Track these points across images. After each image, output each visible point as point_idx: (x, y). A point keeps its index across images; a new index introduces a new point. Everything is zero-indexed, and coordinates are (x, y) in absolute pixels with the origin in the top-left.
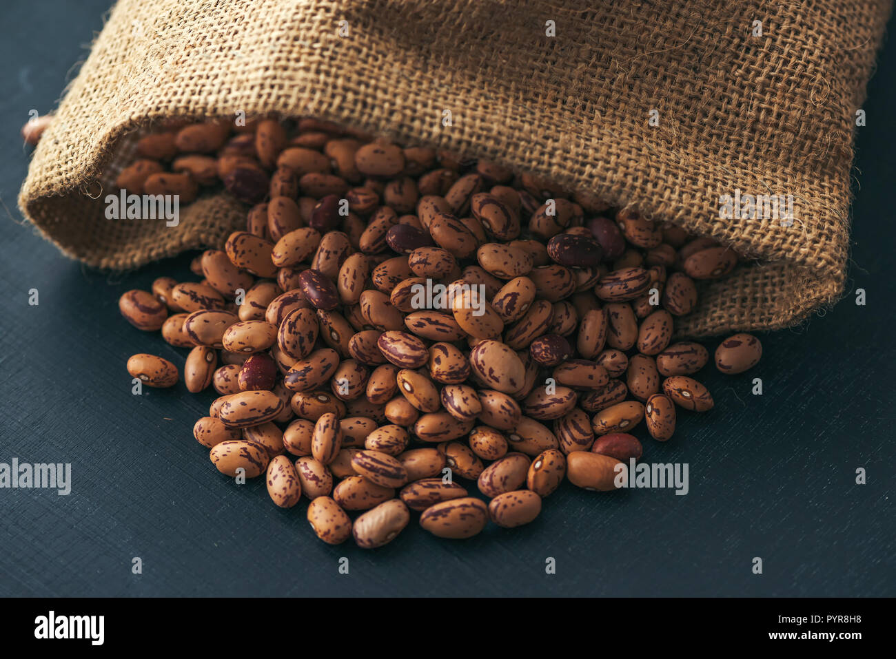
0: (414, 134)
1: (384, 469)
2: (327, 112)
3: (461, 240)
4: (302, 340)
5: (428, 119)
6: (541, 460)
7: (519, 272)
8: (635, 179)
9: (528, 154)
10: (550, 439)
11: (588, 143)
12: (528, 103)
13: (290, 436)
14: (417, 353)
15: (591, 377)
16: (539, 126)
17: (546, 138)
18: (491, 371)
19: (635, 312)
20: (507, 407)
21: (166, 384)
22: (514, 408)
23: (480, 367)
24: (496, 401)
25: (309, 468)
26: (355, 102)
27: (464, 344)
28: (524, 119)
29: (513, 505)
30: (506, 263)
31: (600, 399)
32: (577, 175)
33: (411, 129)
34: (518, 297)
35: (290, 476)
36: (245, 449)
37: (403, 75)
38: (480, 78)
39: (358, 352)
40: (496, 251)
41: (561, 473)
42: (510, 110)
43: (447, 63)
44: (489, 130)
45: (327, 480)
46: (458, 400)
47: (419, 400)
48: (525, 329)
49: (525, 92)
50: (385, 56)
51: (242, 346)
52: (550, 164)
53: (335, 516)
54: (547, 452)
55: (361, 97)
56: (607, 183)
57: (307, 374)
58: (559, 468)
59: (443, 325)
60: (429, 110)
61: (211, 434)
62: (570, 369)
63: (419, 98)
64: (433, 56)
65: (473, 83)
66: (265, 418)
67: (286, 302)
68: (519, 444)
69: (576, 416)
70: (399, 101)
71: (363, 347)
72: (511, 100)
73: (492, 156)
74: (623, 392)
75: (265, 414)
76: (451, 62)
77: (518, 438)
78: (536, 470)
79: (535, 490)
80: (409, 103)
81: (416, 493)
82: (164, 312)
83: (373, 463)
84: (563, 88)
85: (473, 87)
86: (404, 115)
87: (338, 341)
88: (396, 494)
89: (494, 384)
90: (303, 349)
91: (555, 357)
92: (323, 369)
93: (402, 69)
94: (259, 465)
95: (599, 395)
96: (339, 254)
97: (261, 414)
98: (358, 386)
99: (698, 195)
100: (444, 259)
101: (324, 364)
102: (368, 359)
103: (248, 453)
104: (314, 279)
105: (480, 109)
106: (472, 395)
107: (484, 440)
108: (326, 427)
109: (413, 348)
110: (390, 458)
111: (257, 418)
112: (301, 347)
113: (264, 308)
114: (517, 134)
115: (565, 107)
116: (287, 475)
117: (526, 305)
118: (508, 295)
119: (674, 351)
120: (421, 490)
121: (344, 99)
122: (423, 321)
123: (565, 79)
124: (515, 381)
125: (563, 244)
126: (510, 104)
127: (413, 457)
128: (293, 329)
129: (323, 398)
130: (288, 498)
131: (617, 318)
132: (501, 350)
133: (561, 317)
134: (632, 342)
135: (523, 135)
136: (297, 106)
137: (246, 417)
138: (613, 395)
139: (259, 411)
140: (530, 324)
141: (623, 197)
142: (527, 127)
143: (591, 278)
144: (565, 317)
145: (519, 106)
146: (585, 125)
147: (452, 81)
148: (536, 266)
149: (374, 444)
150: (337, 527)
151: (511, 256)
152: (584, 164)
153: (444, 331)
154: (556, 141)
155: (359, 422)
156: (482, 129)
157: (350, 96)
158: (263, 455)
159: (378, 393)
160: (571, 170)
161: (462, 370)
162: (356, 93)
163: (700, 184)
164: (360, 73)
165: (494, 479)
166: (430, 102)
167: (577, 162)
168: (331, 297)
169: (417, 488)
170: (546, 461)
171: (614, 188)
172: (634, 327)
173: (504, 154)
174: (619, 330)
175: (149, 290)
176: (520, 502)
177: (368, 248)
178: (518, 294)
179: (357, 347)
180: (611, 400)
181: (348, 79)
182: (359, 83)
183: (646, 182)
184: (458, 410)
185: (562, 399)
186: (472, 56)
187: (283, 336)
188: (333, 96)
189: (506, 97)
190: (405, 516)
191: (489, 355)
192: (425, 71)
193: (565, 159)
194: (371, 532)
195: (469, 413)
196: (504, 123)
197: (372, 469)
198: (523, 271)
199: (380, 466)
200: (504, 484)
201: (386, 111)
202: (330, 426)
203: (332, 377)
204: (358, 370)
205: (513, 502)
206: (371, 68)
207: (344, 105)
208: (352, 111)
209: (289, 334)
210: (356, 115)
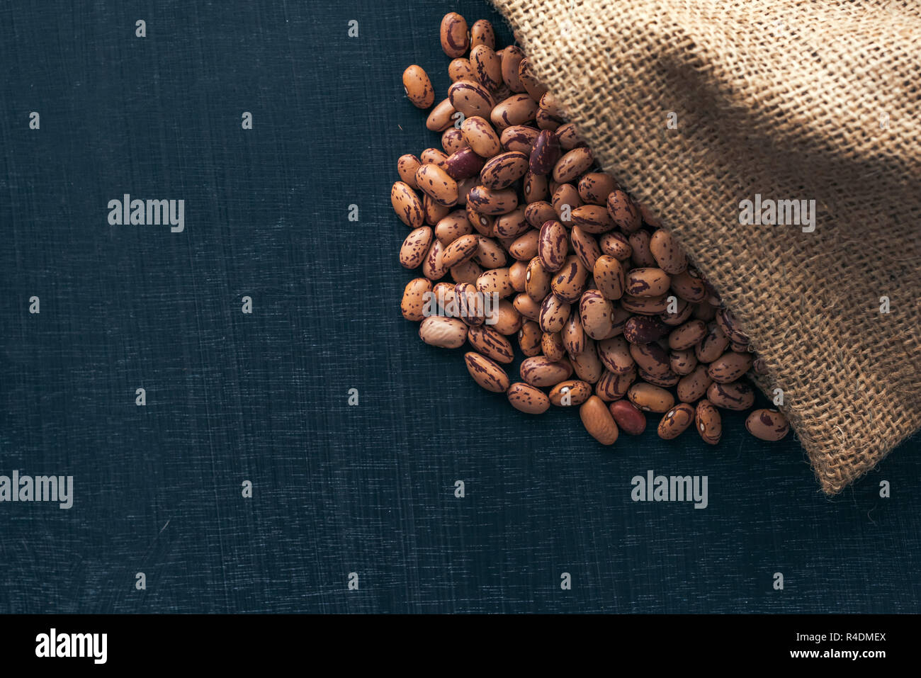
0: (628, 183)
4: (496, 182)
5: (649, 179)
6: (571, 387)
7: (667, 271)
8: (765, 321)
9: (703, 250)
10: (593, 376)
13: (444, 225)
14: (551, 264)
17: (730, 248)
18: (585, 317)
20: (574, 346)
22: (578, 351)
23: (582, 307)
26: (603, 133)
27: (588, 281)
30: (663, 259)
32: (726, 288)
33: (629, 178)
34: (647, 290)
35: (417, 253)
36: (410, 208)
38: (726, 168)
43: (712, 141)
44: (689, 217)
45: (440, 274)
46: (549, 314)
48: (637, 305)
52: (713, 268)
54: (581, 383)
55: (611, 132)
56: (741, 309)
57: (483, 204)
58: (576, 403)
59: (587, 258)
60: (656, 174)
61: (405, 174)
62: (643, 353)
63: (658, 159)
64: (706, 129)
65: (717, 169)
67: (520, 138)
69: (624, 376)
70: (638, 153)
71: (534, 217)
74: (670, 385)
76: (716, 142)
77: (574, 358)
79: (550, 401)
80: (645, 159)
81: (475, 337)
82: (463, 52)
85: (713, 173)
86: (632, 166)
87: (528, 194)
89: (583, 321)
92: (496, 209)
94: (411, 224)
98: (510, 237)
99: (800, 363)
100: (625, 222)
101: (500, 206)
103: (409, 213)
105: (699, 195)
108: (463, 247)
113: (508, 125)
114: (709, 231)
117: (648, 296)
118: (642, 281)
119: (726, 391)
120: (479, 337)
121: (597, 125)
122: (578, 245)
128: (496, 172)
129: (484, 222)
130: (405, 264)
131: (712, 340)
134: (708, 361)
135: (713, 235)
147: (702, 157)
151: (671, 257)
152: (738, 285)
154: (735, 254)
155: (493, 255)
156: (683, 212)
157: (603, 126)
158: (418, 220)
159: (516, 254)
160: (725, 283)
162: (610, 127)
163: (810, 356)
164: (626, 115)
165: (533, 370)
166: (664, 167)
169: (479, 335)
170: (572, 391)
171: (744, 315)
172: (718, 354)
174: (706, 348)
175: (470, 23)
176: (530, 403)
178: (649, 288)
179: (530, 213)
180: (657, 384)
181: (614, 113)
182: (620, 121)
183: (770, 328)
184: (543, 321)
185: (617, 367)
188: (591, 117)
190: (459, 344)
191: (595, 307)
192: (688, 138)
193: (728, 272)
195: (546, 329)
196: (704, 219)
200: (535, 380)
201: (620, 155)
202: (465, 250)
203: (501, 216)
204: (520, 225)
205: (526, 400)
206: (640, 115)
207: (593, 129)
208: (595, 137)
209: (490, 174)
210: (596, 142)
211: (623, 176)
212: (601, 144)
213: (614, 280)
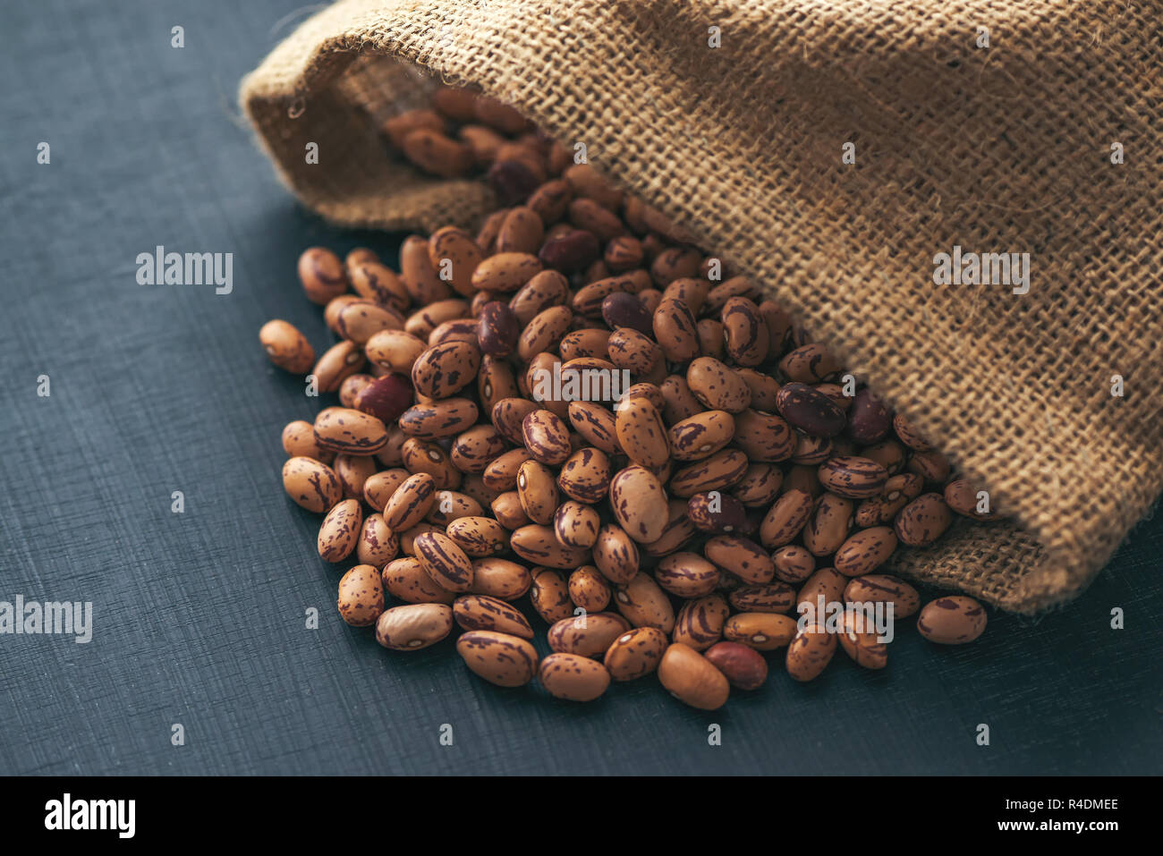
0: (625, 176)
1: (441, 562)
2: (531, 108)
3: (679, 339)
4: (438, 376)
5: (653, 166)
6: (633, 635)
7: (724, 406)
8: (880, 344)
9: (759, 259)
10: (662, 616)
11: (846, 277)
12: (801, 202)
13: (374, 482)
14: (551, 446)
15: (745, 565)
16: (795, 233)
17: (795, 249)
18: (624, 504)
19: (854, 515)
20: (620, 553)
21: (291, 368)
22: (627, 559)
23: (615, 493)
24: (614, 542)
25: (377, 528)
26: (571, 110)
28: (780, 216)
29: (567, 670)
30: (712, 387)
31: (751, 598)
32: (808, 309)
33: (625, 169)
34: (703, 433)
35: (345, 527)
36: (317, 474)
37: (653, 104)
38: (755, 147)
39: (499, 419)
40: (709, 369)
41: (650, 662)
42: (768, 199)
43: (723, 114)
44: (725, 210)
45: (386, 549)
46: (569, 521)
47: (527, 501)
48: (697, 475)
49: (807, 187)
50: (645, 73)
51: (380, 357)
52: (781, 282)
53: (364, 592)
54: (646, 629)
55: (581, 107)
56: (841, 334)
57: (426, 418)
58: (649, 653)
59: (601, 427)
60: (661, 157)
61: (297, 444)
62: (727, 545)
63: (657, 138)
64: (710, 99)
65: (743, 150)
66: (358, 448)
67: (456, 329)
68: (624, 606)
69: (711, 604)
70: (627, 131)
71: (507, 416)
72: (779, 189)
73: (712, 242)
74: (786, 603)
75: (358, 444)
76: (730, 114)
77: (625, 599)
78: (621, 644)
79: (609, 669)
80: (640, 139)
81: (467, 607)
82: (341, 287)
83: (433, 550)
84: (858, 202)
85: (740, 154)
86: (624, 150)
87: (489, 398)
88: (448, 600)
89: (622, 520)
90: (435, 387)
91: (710, 522)
92: (447, 421)
93: (657, 97)
94: (325, 500)
95: (752, 593)
96: (544, 299)
97: (353, 442)
98: (481, 458)
99: (952, 396)
100: (642, 352)
101: (454, 416)
102: (508, 433)
103: (318, 480)
104: (494, 315)
105: (729, 182)
106: (589, 524)
107: (582, 582)
108: (413, 487)
109: (551, 439)
110: (459, 553)
111: (348, 445)
112: (434, 383)
113: (433, 325)
114: (759, 229)
115: (849, 226)
116: (344, 523)
117: (708, 447)
118: (692, 425)
119: (871, 581)
120: (474, 606)
121: (561, 100)
122: (582, 414)
123: (865, 193)
124: (647, 529)
125: (795, 394)
126: (774, 193)
127: (491, 566)
128: (434, 360)
129: (435, 456)
130: (330, 550)
131: (825, 513)
132: (647, 484)
133: (753, 481)
134: (830, 548)
135: (765, 234)
136: (502, 87)
137: (337, 439)
138: (770, 599)
139: (354, 438)
140: (706, 471)
141: (853, 359)
142: (778, 226)
143: (815, 452)
144: (757, 482)
145: (785, 199)
146: (859, 256)
147: (717, 136)
148: (754, 407)
149: (453, 530)
150: (359, 606)
151: (723, 382)
152: (825, 300)
153: (600, 436)
154: (806, 257)
155: (459, 501)
156: (715, 205)
157: (570, 100)
158: (334, 490)
159: (494, 475)
160: (805, 300)
161: (592, 488)
162: (578, 100)
163: (963, 385)
164: (596, 80)
165: (566, 631)
166: (669, 148)
167: (816, 293)
168: (500, 342)
169: (472, 602)
170: (638, 638)
171: (850, 343)
172: (841, 533)
173: (729, 246)
174: (819, 528)
175: (342, 258)
176: (578, 671)
177: (579, 306)
178: (705, 429)
179: (500, 413)
180: (765, 604)
181: (578, 81)
182: (589, 90)
183: (892, 353)
184: (562, 532)
185: (694, 575)
186: (759, 118)
187: (421, 363)
188: (549, 93)
189: (775, 183)
190: (444, 628)
191: (633, 485)
192: (690, 111)
193: (805, 284)
194: (392, 628)
195: (571, 541)
196: (747, 211)
197: (429, 556)
198: (729, 406)
199: (439, 556)
200: (575, 643)
201: (604, 136)
202: (416, 488)
203: (457, 436)
204: (492, 440)
205: (570, 667)
206: (616, 80)
207: (557, 108)
208: (563, 119)
209: (426, 364)
210: (565, 125)
211: (617, 167)
212: (573, 126)
213: (650, 420)
